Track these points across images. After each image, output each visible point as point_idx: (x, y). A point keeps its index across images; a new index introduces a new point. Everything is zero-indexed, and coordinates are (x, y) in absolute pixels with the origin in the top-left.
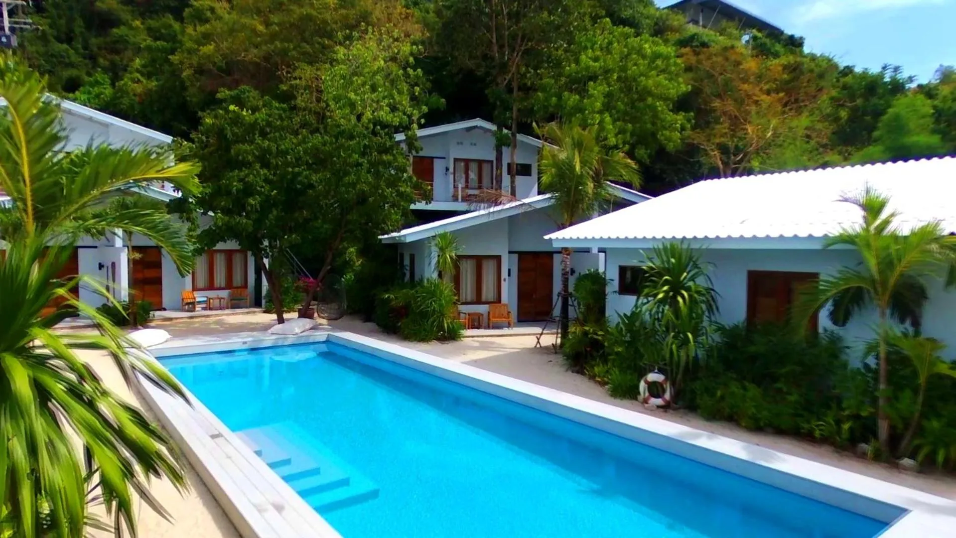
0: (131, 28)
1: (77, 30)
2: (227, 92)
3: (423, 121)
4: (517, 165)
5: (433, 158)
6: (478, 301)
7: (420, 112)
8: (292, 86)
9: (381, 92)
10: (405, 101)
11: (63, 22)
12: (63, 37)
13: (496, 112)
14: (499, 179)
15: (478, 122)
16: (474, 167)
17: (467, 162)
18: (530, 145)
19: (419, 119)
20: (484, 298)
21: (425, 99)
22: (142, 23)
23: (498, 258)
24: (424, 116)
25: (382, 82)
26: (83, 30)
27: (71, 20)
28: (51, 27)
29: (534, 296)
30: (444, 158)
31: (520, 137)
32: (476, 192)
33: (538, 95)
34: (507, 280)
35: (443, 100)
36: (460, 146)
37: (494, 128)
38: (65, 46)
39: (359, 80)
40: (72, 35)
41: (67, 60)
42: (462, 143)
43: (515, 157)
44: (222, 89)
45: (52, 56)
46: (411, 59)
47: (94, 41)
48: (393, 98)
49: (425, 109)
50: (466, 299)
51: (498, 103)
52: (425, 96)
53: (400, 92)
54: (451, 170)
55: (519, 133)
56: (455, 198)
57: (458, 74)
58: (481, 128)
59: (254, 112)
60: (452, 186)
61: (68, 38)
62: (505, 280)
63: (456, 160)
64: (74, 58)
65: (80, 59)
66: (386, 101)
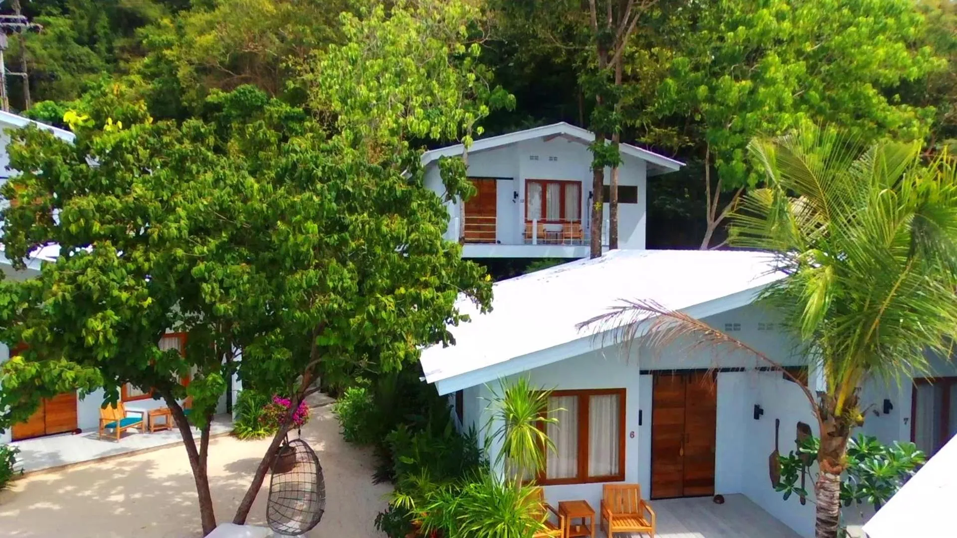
0: (159, 27)
1: (101, 32)
2: (221, 94)
3: (480, 130)
4: (620, 188)
5: (495, 179)
6: (582, 477)
7: (476, 116)
8: (304, 83)
9: (412, 84)
10: (452, 96)
11: (85, 22)
12: (86, 38)
13: (595, 113)
14: (598, 216)
15: (562, 127)
16: (552, 193)
17: (544, 184)
18: (637, 158)
19: (475, 127)
20: (592, 472)
21: (484, 96)
22: (172, 22)
23: (620, 394)
24: (480, 122)
25: (414, 69)
26: (108, 31)
27: (93, 20)
28: (72, 28)
29: (681, 452)
30: (512, 179)
31: (624, 148)
32: (556, 228)
33: (666, 84)
34: (636, 434)
35: (512, 96)
36: (534, 161)
37: (590, 137)
38: (86, 49)
39: (376, 65)
40: (95, 36)
41: (88, 65)
42: (537, 158)
43: (616, 178)
44: (215, 90)
45: (71, 60)
46: (463, 29)
47: (119, 42)
48: (432, 94)
49: (484, 110)
50: (557, 474)
51: (598, 98)
52: (485, 91)
53: (444, 85)
54: (522, 196)
55: (621, 142)
56: (527, 237)
57: (530, 62)
58: (566, 136)
59: (127, 126)
60: (522, 221)
61: (90, 40)
62: (632, 435)
63: (528, 182)
64: (96, 61)
65: (101, 63)
66: (420, 99)
